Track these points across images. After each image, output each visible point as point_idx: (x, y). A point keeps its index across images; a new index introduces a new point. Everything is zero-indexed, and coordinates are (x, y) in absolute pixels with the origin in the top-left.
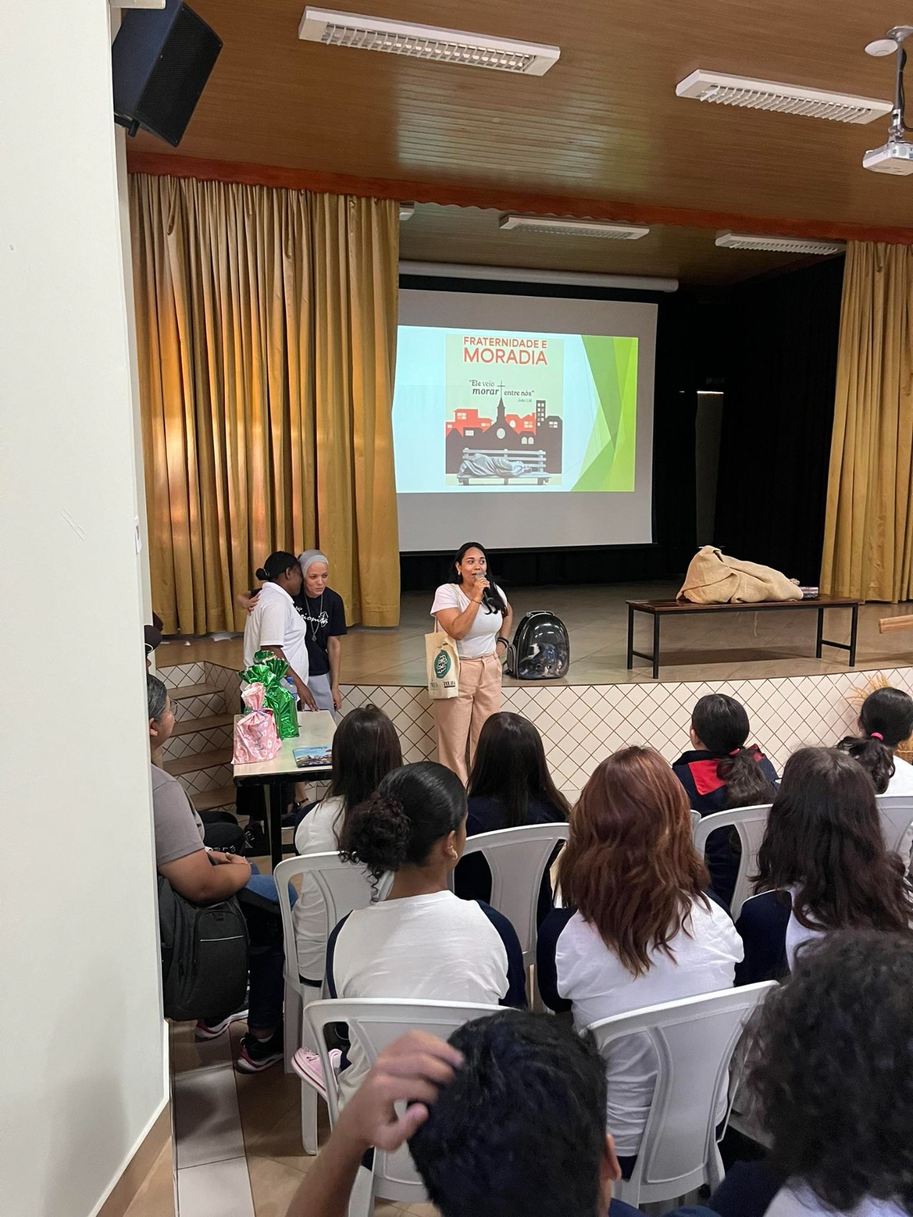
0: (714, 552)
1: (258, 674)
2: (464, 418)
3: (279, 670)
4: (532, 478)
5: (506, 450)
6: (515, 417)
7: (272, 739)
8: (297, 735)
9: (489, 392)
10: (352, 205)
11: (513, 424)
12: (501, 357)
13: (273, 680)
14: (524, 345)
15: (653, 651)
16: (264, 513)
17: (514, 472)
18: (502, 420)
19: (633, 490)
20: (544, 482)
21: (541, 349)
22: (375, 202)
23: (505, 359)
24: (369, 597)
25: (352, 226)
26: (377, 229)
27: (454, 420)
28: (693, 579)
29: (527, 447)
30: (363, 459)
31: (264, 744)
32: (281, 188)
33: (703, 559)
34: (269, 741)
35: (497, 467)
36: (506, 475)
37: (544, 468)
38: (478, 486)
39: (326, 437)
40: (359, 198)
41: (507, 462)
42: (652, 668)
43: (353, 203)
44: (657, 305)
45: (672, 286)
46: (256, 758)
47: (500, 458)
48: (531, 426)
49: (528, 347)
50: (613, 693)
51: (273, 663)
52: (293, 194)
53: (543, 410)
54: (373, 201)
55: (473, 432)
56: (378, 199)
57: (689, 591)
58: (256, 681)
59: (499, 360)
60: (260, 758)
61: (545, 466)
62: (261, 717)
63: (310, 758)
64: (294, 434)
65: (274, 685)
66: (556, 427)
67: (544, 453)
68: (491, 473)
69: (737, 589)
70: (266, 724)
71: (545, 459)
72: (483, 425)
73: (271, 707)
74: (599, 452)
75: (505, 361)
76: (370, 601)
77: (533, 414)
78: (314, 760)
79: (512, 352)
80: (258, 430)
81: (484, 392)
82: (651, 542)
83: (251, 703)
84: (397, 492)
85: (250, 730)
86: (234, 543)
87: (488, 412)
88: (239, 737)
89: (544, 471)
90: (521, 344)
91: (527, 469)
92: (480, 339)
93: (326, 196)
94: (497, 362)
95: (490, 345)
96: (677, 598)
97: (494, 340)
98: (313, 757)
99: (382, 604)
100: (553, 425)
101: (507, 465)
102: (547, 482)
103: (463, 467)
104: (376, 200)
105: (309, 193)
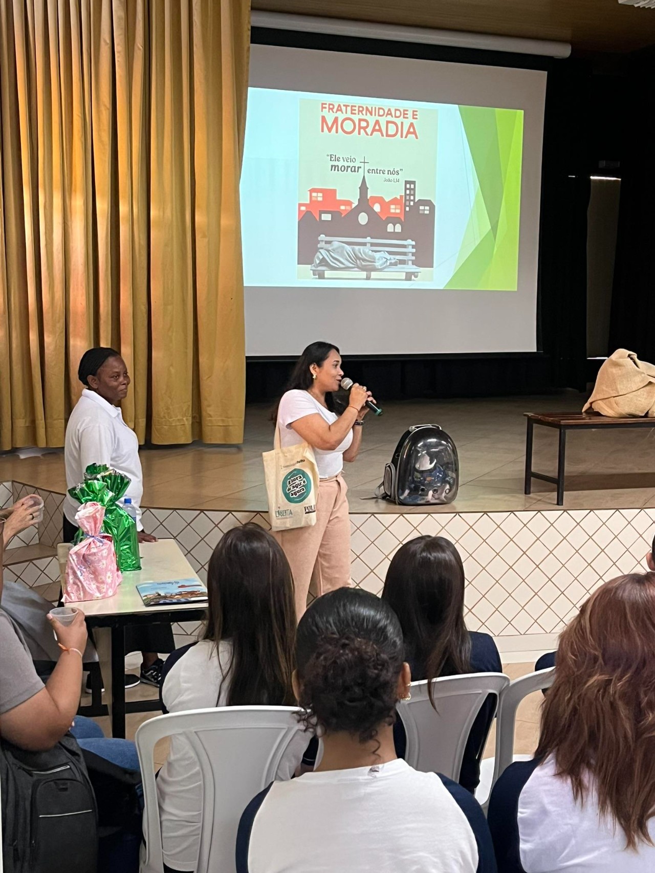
0: (629, 356)
1: (93, 492)
2: (320, 199)
3: (117, 488)
4: (399, 273)
5: (369, 238)
6: (380, 200)
7: (112, 572)
8: (139, 568)
9: (349, 169)
11: (377, 208)
12: (365, 128)
13: (111, 500)
14: (391, 114)
15: (557, 474)
16: (84, 303)
17: (378, 264)
18: (365, 203)
19: (516, 289)
20: (413, 277)
21: (411, 120)
23: (369, 130)
24: (208, 409)
27: (308, 202)
28: (604, 388)
29: (394, 235)
30: (206, 240)
31: (103, 578)
33: (616, 364)
34: (109, 574)
35: (357, 258)
36: (368, 268)
37: (412, 261)
38: (335, 280)
39: (161, 214)
41: (370, 252)
42: (556, 493)
44: (546, 72)
45: (563, 51)
46: (92, 595)
47: (361, 248)
48: (398, 211)
49: (396, 117)
50: (511, 522)
51: (110, 479)
53: (412, 192)
55: (330, 215)
57: (599, 402)
58: (91, 500)
59: (362, 131)
60: (98, 595)
62: (98, 544)
63: (159, 595)
64: (123, 209)
65: (112, 505)
66: (426, 212)
67: (414, 243)
68: (351, 265)
70: (105, 553)
71: (414, 250)
72: (343, 208)
73: (108, 533)
74: (477, 243)
75: (369, 133)
76: (211, 413)
77: (401, 196)
78: (165, 597)
79: (377, 122)
80: (78, 203)
81: (346, 168)
82: (535, 350)
83: (88, 527)
84: (245, 285)
85: (85, 560)
86: (47, 339)
87: (348, 193)
88: (72, 568)
89: (413, 264)
90: (388, 114)
91: (393, 261)
92: (339, 106)
94: (359, 133)
95: (352, 113)
96: (584, 410)
97: (357, 108)
98: (163, 594)
99: (226, 417)
100: (424, 210)
101: (370, 257)
102: (416, 277)
103: (318, 258)
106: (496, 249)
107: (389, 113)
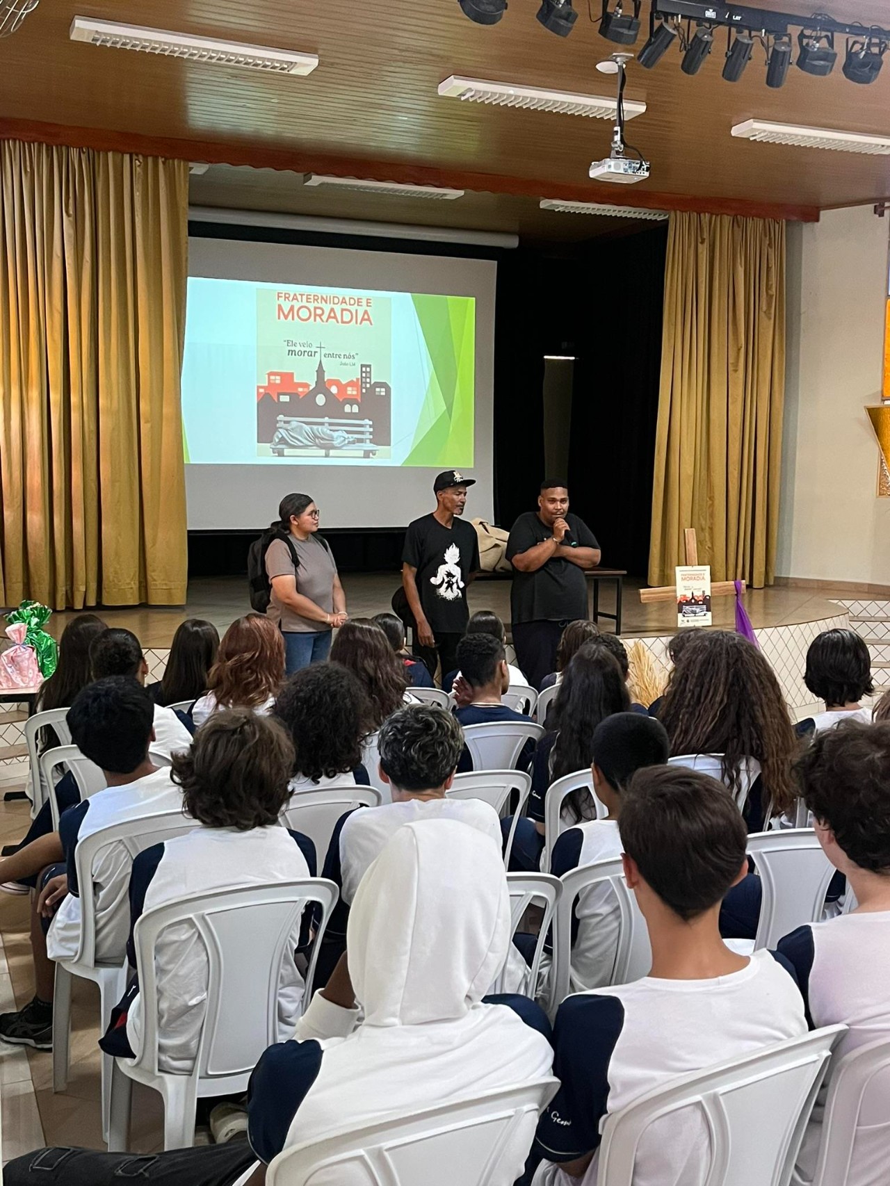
1: (24, 617)
2: (278, 382)
4: (357, 451)
5: (327, 418)
6: (337, 383)
7: (33, 670)
9: (306, 354)
10: (138, 163)
11: (334, 390)
12: (320, 316)
13: (36, 624)
14: (345, 303)
17: (335, 443)
18: (322, 385)
19: (472, 466)
20: (371, 455)
21: (365, 307)
22: (164, 163)
23: (325, 317)
24: (153, 574)
25: (139, 187)
26: (164, 189)
27: (267, 384)
29: (351, 416)
30: (149, 425)
31: (27, 672)
32: (61, 145)
35: (316, 437)
36: (328, 447)
37: (370, 439)
38: (293, 458)
40: (145, 157)
41: (328, 431)
43: (139, 161)
44: (496, 262)
45: (512, 242)
47: (320, 428)
48: (355, 393)
49: (350, 305)
51: (37, 611)
52: (74, 153)
53: (368, 375)
54: (161, 160)
55: (288, 397)
56: (166, 159)
59: (318, 318)
61: (371, 437)
62: (23, 650)
64: (74, 399)
65: (39, 628)
66: (383, 394)
68: (310, 444)
69: (500, 559)
71: (371, 430)
72: (300, 390)
73: (34, 645)
74: (433, 423)
75: (325, 320)
76: (155, 577)
79: (332, 310)
80: (34, 394)
81: (302, 353)
83: (14, 636)
84: (185, 462)
85: (13, 660)
86: (6, 513)
87: (305, 375)
89: (371, 442)
90: (342, 302)
91: (351, 440)
92: (295, 295)
93: (110, 154)
94: (315, 320)
95: (307, 302)
97: (312, 297)
99: (169, 582)
100: (380, 392)
101: (328, 435)
102: (374, 454)
103: (278, 437)
104: (163, 159)
105: (91, 151)
106: (451, 429)
107: (344, 301)
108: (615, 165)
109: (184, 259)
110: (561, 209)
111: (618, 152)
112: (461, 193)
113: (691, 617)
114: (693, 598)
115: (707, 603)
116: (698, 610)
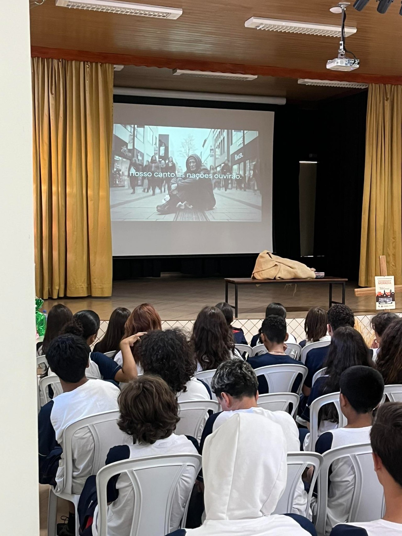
0: (267, 253)
3: (39, 304)
10: (88, 66)
19: (261, 220)
22: (100, 65)
24: (94, 280)
25: (87, 78)
26: (101, 79)
28: (258, 267)
30: (92, 202)
32: (49, 59)
39: (72, 190)
40: (91, 63)
43: (88, 65)
44: (274, 112)
45: (283, 102)
52: (55, 61)
56: (102, 64)
57: (256, 273)
64: (54, 189)
69: (278, 272)
76: (95, 282)
84: (111, 220)
93: (74, 62)
96: (252, 276)
99: (102, 284)
104: (100, 64)
105: (64, 61)
108: (341, 62)
109: (111, 115)
110: (309, 84)
111: (342, 55)
112: (256, 77)
113: (384, 304)
114: (385, 293)
115: (392, 296)
116: (388, 300)
